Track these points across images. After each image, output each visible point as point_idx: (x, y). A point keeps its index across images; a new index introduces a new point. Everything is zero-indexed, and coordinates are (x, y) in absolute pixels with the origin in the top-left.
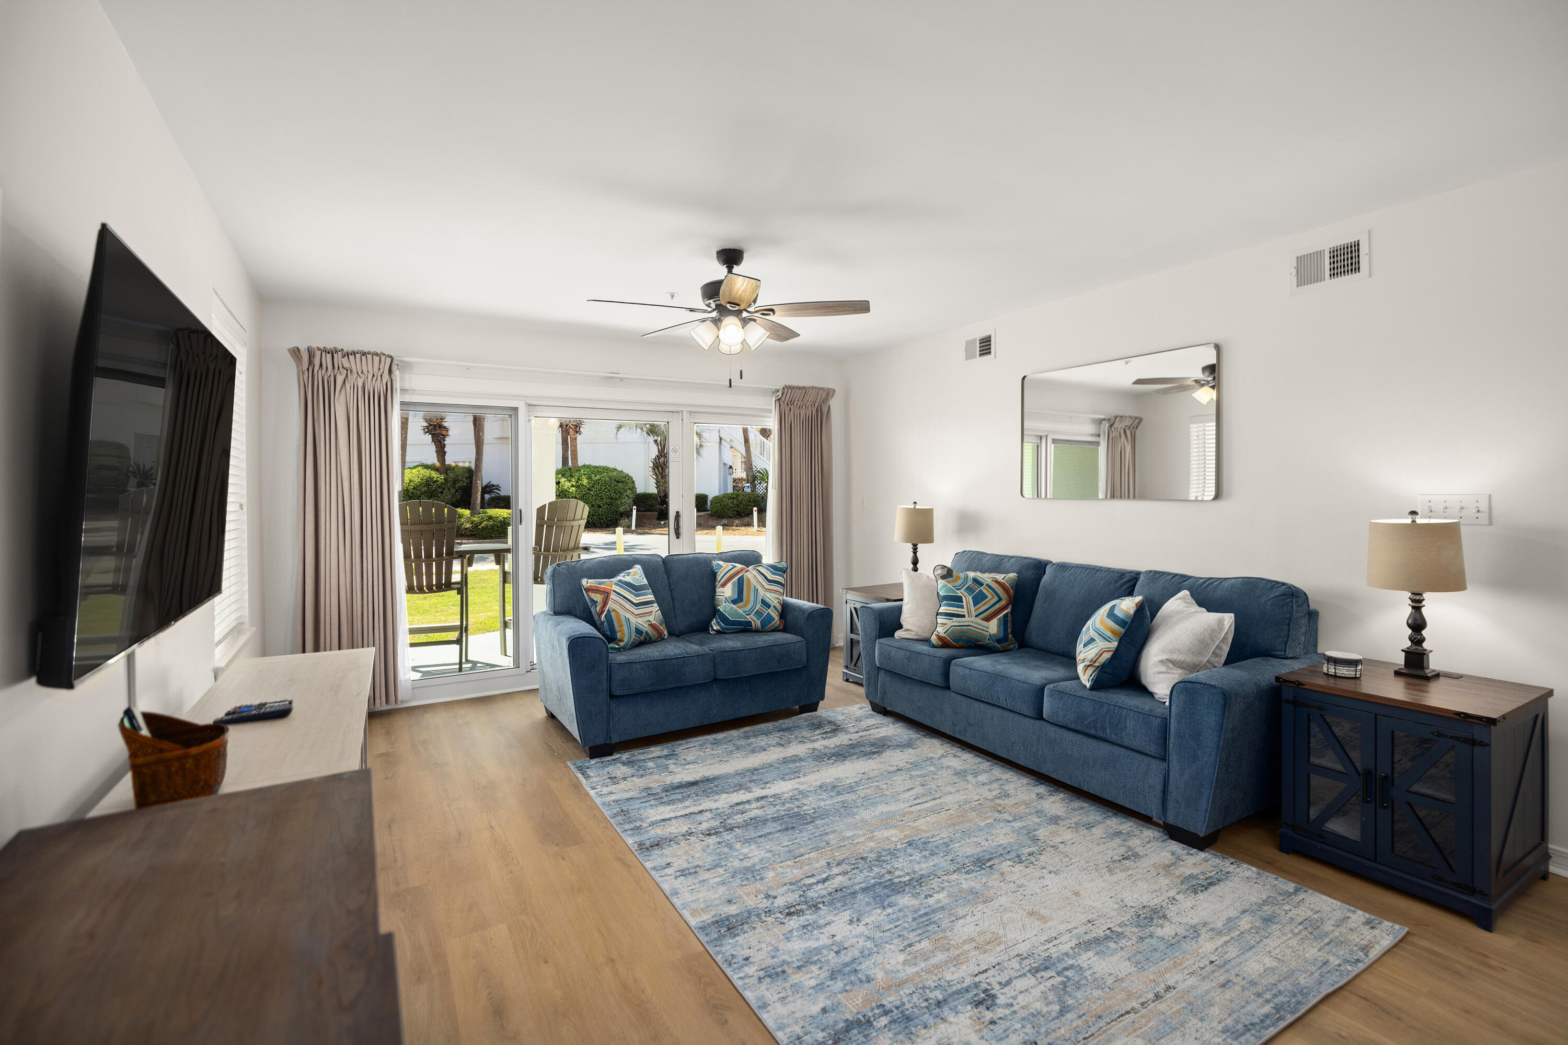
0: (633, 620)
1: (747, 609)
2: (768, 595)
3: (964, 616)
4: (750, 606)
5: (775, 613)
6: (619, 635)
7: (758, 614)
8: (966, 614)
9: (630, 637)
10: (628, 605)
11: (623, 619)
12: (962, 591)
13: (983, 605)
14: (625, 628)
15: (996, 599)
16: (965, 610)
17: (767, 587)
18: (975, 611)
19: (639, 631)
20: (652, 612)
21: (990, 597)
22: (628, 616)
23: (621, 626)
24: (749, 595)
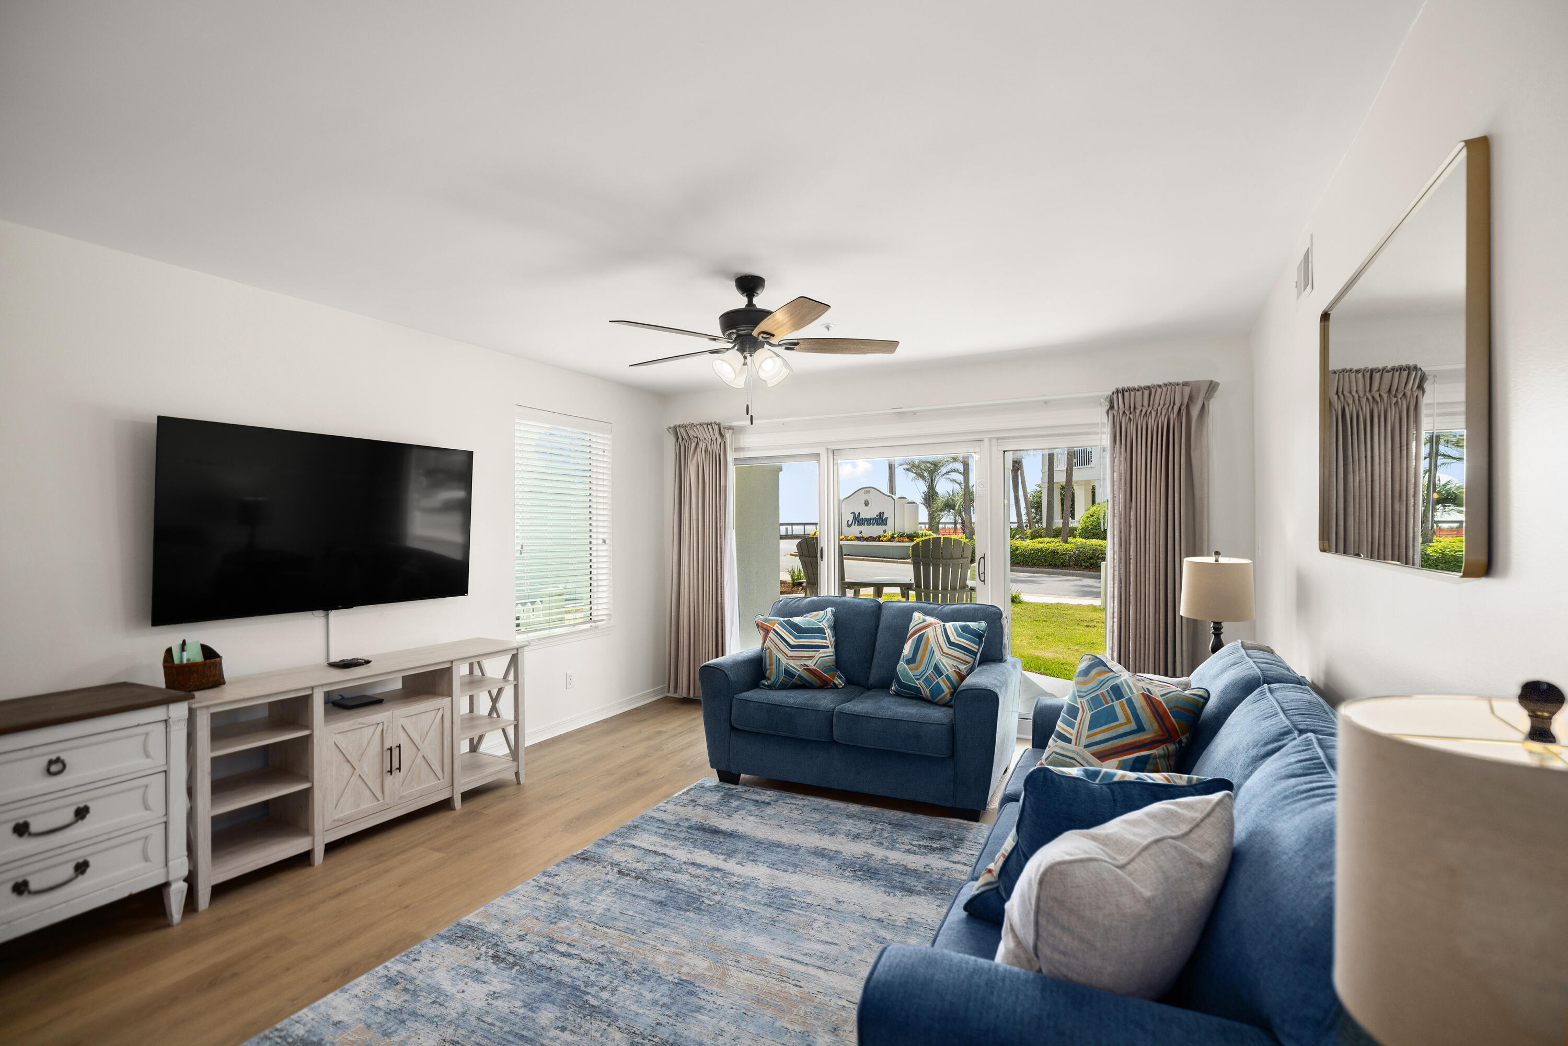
0: (784, 661)
1: (918, 672)
2: (945, 660)
3: (1068, 741)
4: (921, 670)
5: (946, 684)
6: (767, 674)
7: (928, 681)
8: (1073, 738)
9: (778, 677)
10: (782, 646)
11: (774, 658)
12: (1084, 700)
13: (1104, 731)
14: (774, 667)
15: (1133, 726)
16: (1074, 732)
17: (946, 650)
18: (1088, 737)
19: (788, 673)
20: (814, 657)
21: (1122, 719)
22: (780, 656)
23: (771, 664)
24: (923, 656)
